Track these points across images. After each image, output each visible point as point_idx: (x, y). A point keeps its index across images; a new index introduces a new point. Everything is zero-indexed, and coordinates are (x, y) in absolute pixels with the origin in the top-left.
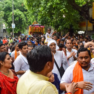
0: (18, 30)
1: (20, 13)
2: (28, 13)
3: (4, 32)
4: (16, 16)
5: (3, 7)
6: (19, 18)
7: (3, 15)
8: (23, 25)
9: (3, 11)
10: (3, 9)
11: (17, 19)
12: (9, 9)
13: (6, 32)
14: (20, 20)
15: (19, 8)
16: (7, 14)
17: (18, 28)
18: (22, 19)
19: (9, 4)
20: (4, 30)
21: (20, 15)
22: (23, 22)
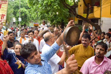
0: (24, 23)
1: (25, 10)
2: (31, 11)
3: (14, 24)
4: (23, 13)
5: (13, 6)
6: (25, 14)
7: (13, 12)
8: (28, 19)
9: (13, 8)
11: (23, 14)
12: (17, 7)
13: (15, 24)
14: (26, 16)
15: (25, 7)
16: (16, 11)
17: (24, 22)
18: (27, 14)
19: (17, 4)
20: (14, 23)
21: (26, 12)
22: (28, 17)
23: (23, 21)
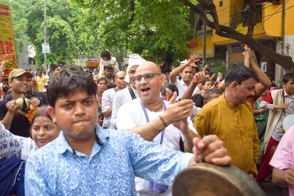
0: (58, 59)
1: (62, 23)
3: (30, 63)
4: (54, 30)
5: (27, 12)
6: (61, 33)
7: (26, 27)
8: (68, 49)
9: (27, 18)
10: (27, 15)
11: (56, 35)
12: (38, 15)
13: (34, 63)
14: (63, 38)
15: (60, 13)
16: (34, 26)
17: (58, 55)
18: (65, 35)
19: (40, 5)
20: (30, 59)
21: (63, 27)
22: (69, 42)
23: (55, 54)
